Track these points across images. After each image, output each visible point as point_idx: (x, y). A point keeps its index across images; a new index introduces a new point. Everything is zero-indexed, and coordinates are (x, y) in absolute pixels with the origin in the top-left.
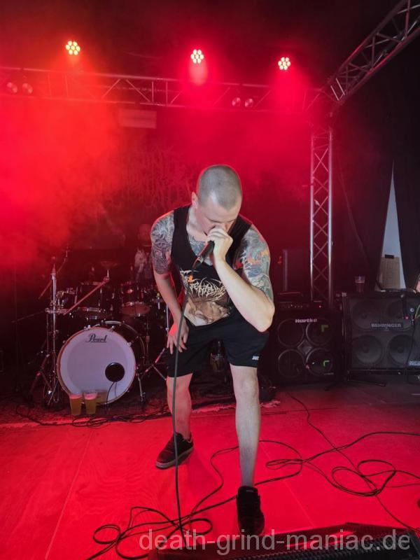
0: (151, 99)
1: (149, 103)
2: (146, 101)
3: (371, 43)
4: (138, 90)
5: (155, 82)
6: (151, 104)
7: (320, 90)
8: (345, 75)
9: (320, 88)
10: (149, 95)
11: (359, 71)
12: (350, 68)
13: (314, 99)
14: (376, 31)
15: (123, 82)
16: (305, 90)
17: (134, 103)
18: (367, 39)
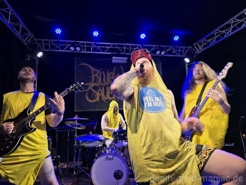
0: (124, 52)
1: (123, 53)
2: (122, 52)
4: (119, 48)
5: (126, 46)
6: (124, 54)
8: (202, 42)
9: (190, 46)
10: (123, 50)
12: (204, 40)
13: (188, 50)
14: (217, 29)
15: (114, 46)
16: (184, 47)
17: (117, 53)
18: (214, 31)
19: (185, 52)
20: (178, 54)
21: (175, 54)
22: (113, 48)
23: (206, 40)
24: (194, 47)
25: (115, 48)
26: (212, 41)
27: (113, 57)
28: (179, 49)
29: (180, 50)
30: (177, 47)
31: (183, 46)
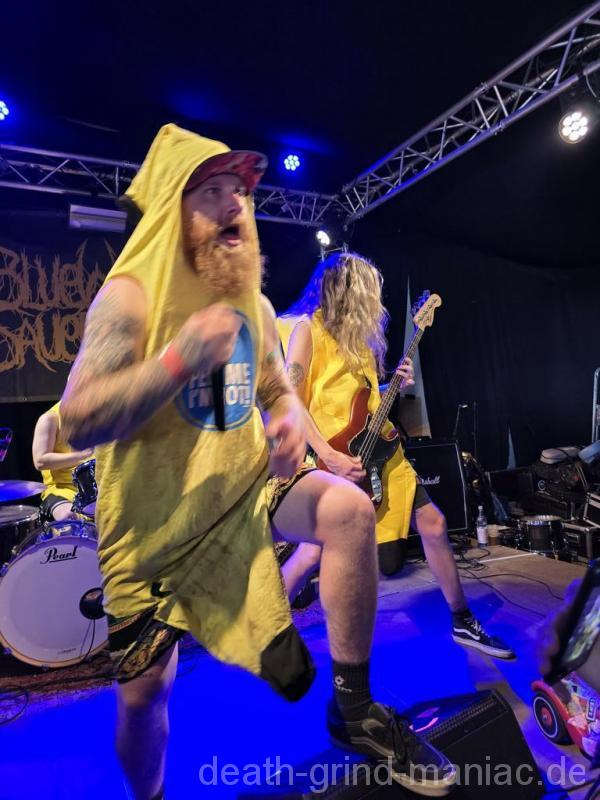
0: (114, 191)
1: (109, 196)
2: (107, 192)
3: (400, 155)
4: (95, 175)
5: (121, 169)
6: (114, 197)
7: (332, 197)
8: (365, 184)
9: (332, 194)
10: (111, 184)
11: (380, 182)
12: (372, 177)
13: (325, 208)
14: (407, 145)
15: (73, 164)
16: (315, 196)
17: (88, 194)
18: (396, 151)
19: (317, 211)
20: (297, 217)
21: (287, 215)
22: (71, 171)
23: (378, 179)
24: (343, 199)
25: (80, 173)
26: (393, 182)
27: (74, 208)
28: (300, 201)
29: (302, 205)
30: (294, 192)
31: (312, 191)
